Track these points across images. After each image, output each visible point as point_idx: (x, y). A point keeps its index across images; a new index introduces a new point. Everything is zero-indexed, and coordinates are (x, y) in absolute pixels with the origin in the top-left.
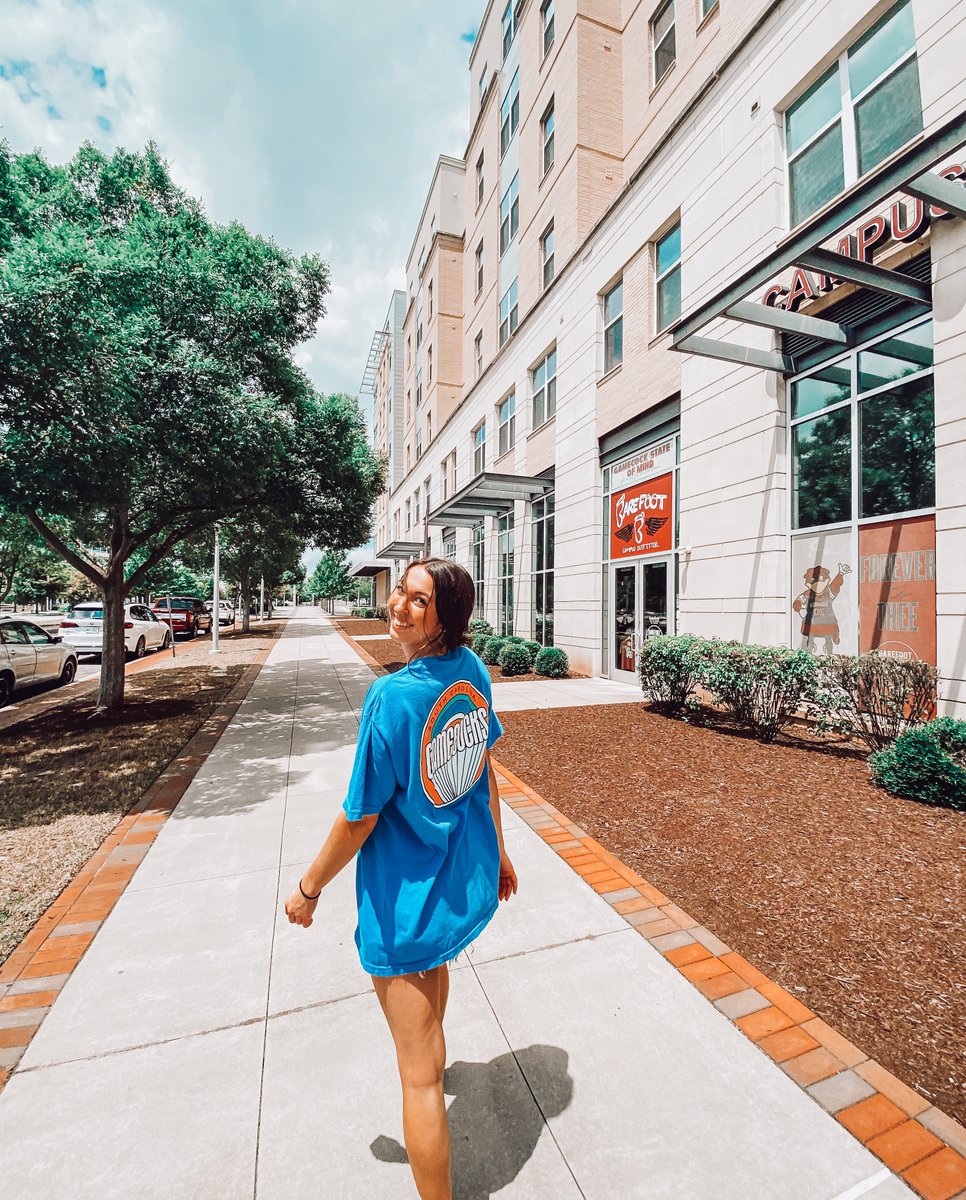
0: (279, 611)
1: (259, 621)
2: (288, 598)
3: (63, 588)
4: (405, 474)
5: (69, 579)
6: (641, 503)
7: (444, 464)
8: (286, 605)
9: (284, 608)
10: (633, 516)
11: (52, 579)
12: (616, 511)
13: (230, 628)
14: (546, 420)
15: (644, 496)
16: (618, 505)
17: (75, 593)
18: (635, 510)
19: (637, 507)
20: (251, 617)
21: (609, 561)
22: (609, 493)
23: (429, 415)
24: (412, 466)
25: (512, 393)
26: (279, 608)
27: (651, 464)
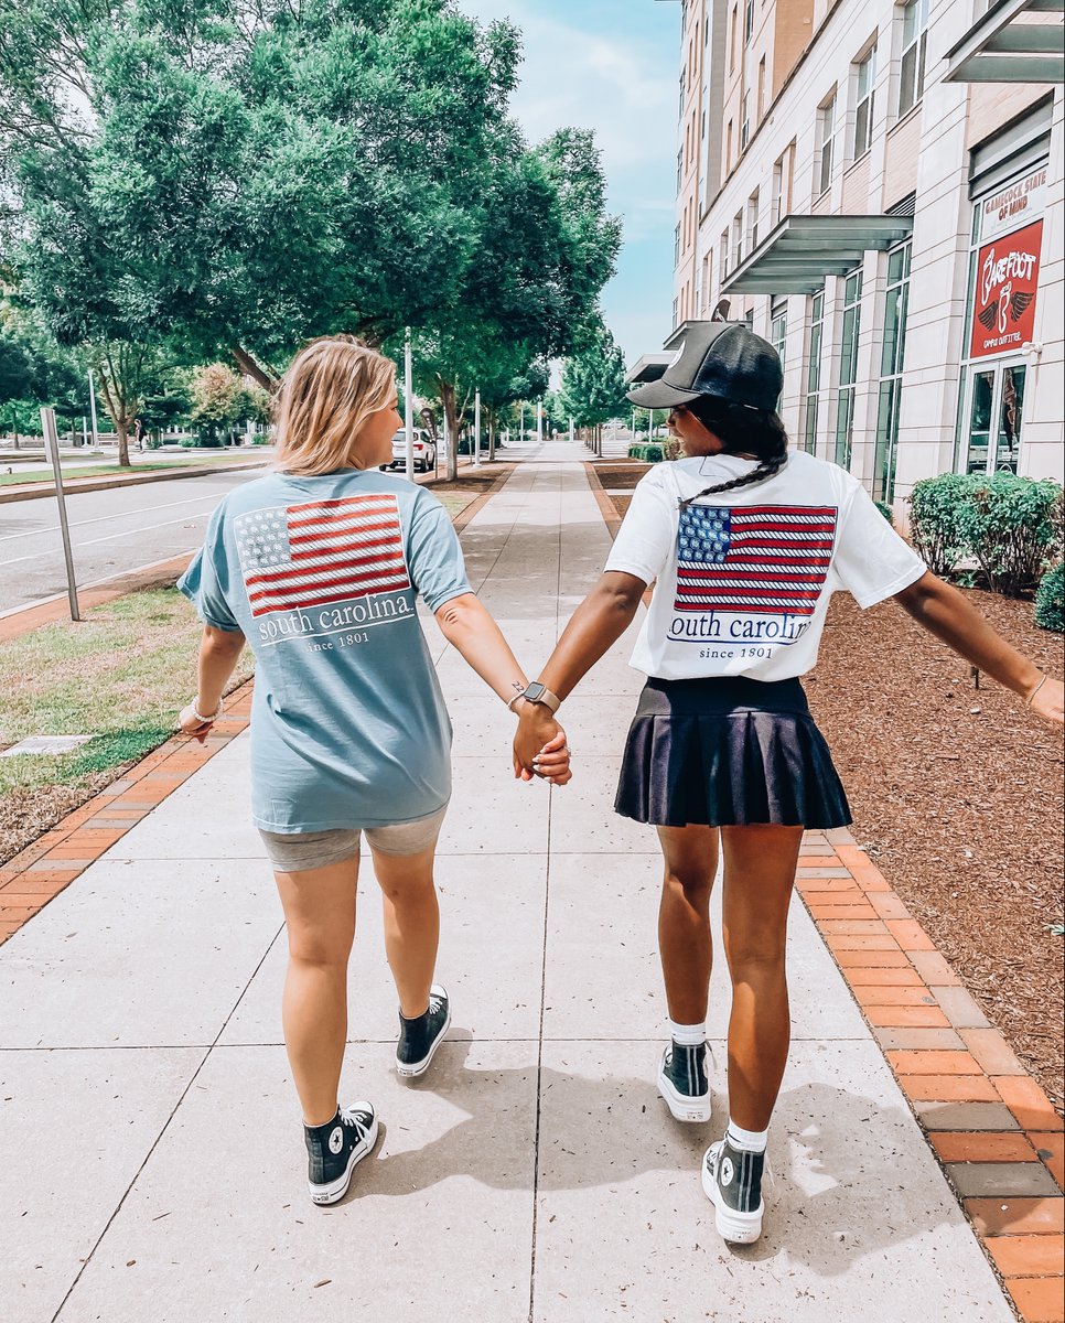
0: (512, 448)
1: (473, 465)
2: (529, 424)
3: (187, 409)
4: (724, 178)
5: (193, 394)
6: (1009, 266)
7: (779, 164)
8: (526, 438)
9: (521, 444)
10: (1000, 286)
11: (171, 394)
12: (983, 275)
13: (430, 476)
14: (915, 103)
15: (1012, 254)
16: (985, 266)
17: (202, 416)
18: (1002, 279)
19: (1005, 273)
20: (462, 459)
21: (969, 361)
22: (977, 247)
23: (763, 62)
24: (732, 166)
25: (871, 47)
26: (514, 444)
27: (1022, 204)
